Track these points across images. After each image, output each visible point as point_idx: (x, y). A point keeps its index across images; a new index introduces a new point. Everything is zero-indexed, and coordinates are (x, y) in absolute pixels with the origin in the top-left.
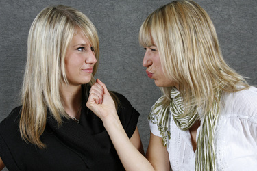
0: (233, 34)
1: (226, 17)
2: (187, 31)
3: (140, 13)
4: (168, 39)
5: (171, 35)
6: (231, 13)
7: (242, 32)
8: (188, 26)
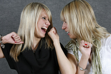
0: (97, 14)
1: (94, 6)
2: (79, 13)
3: (57, 5)
4: (71, 17)
5: (72, 16)
6: (96, 4)
7: (101, 13)
8: (80, 11)
